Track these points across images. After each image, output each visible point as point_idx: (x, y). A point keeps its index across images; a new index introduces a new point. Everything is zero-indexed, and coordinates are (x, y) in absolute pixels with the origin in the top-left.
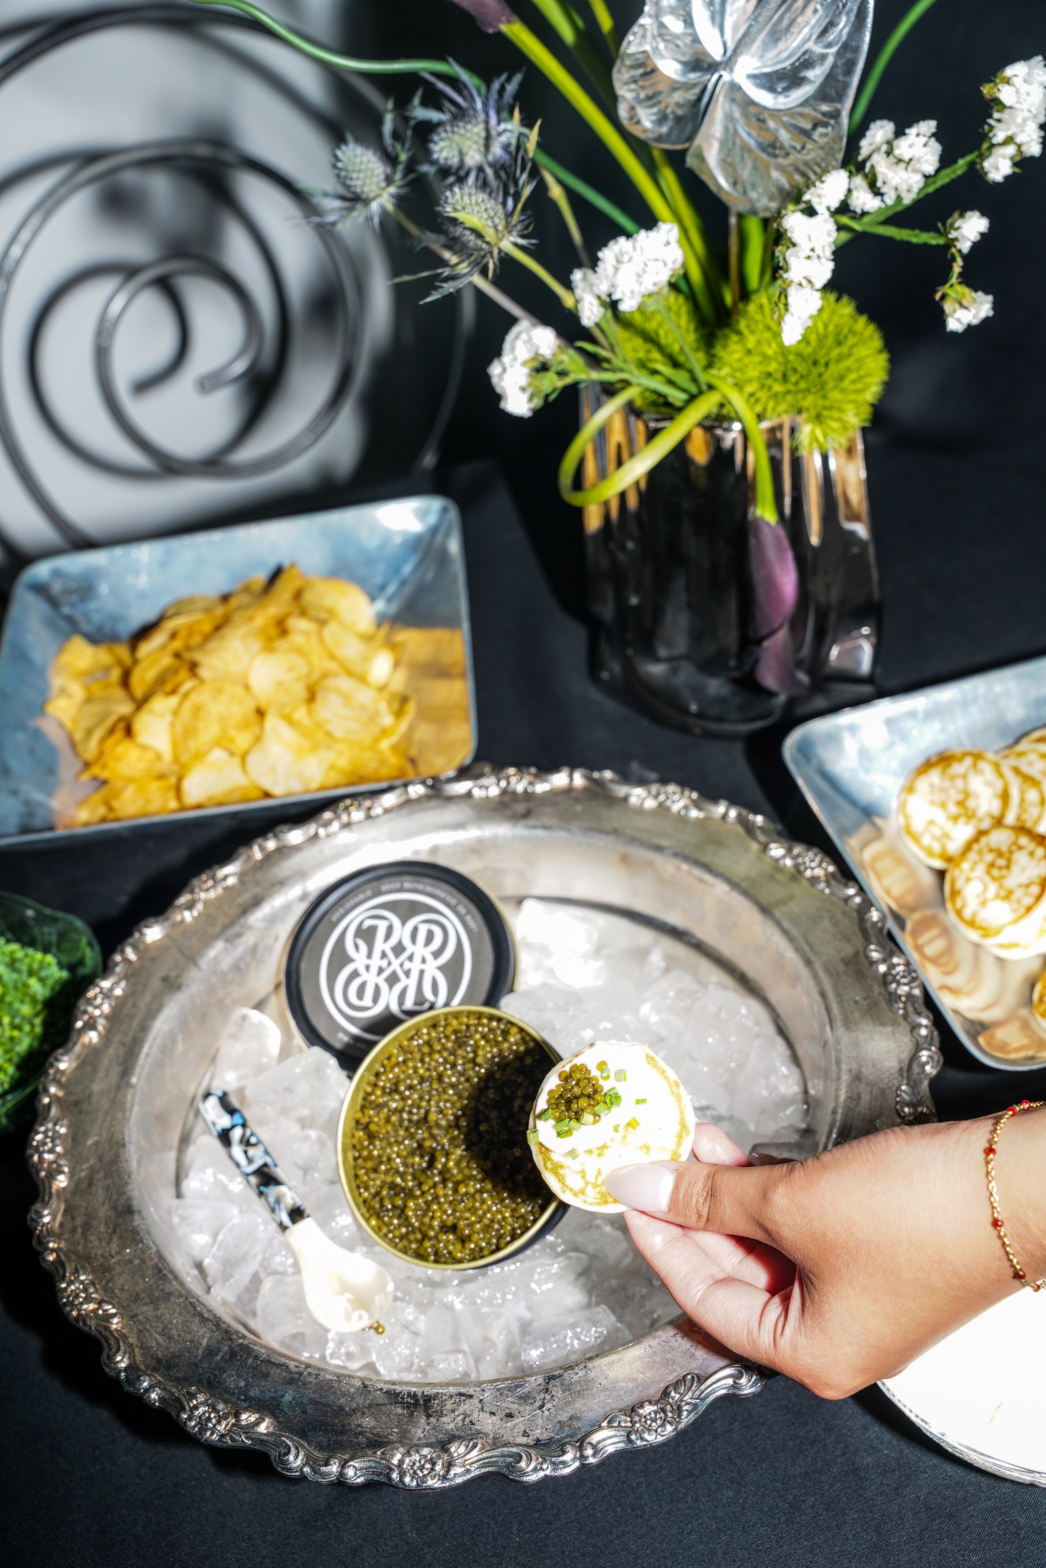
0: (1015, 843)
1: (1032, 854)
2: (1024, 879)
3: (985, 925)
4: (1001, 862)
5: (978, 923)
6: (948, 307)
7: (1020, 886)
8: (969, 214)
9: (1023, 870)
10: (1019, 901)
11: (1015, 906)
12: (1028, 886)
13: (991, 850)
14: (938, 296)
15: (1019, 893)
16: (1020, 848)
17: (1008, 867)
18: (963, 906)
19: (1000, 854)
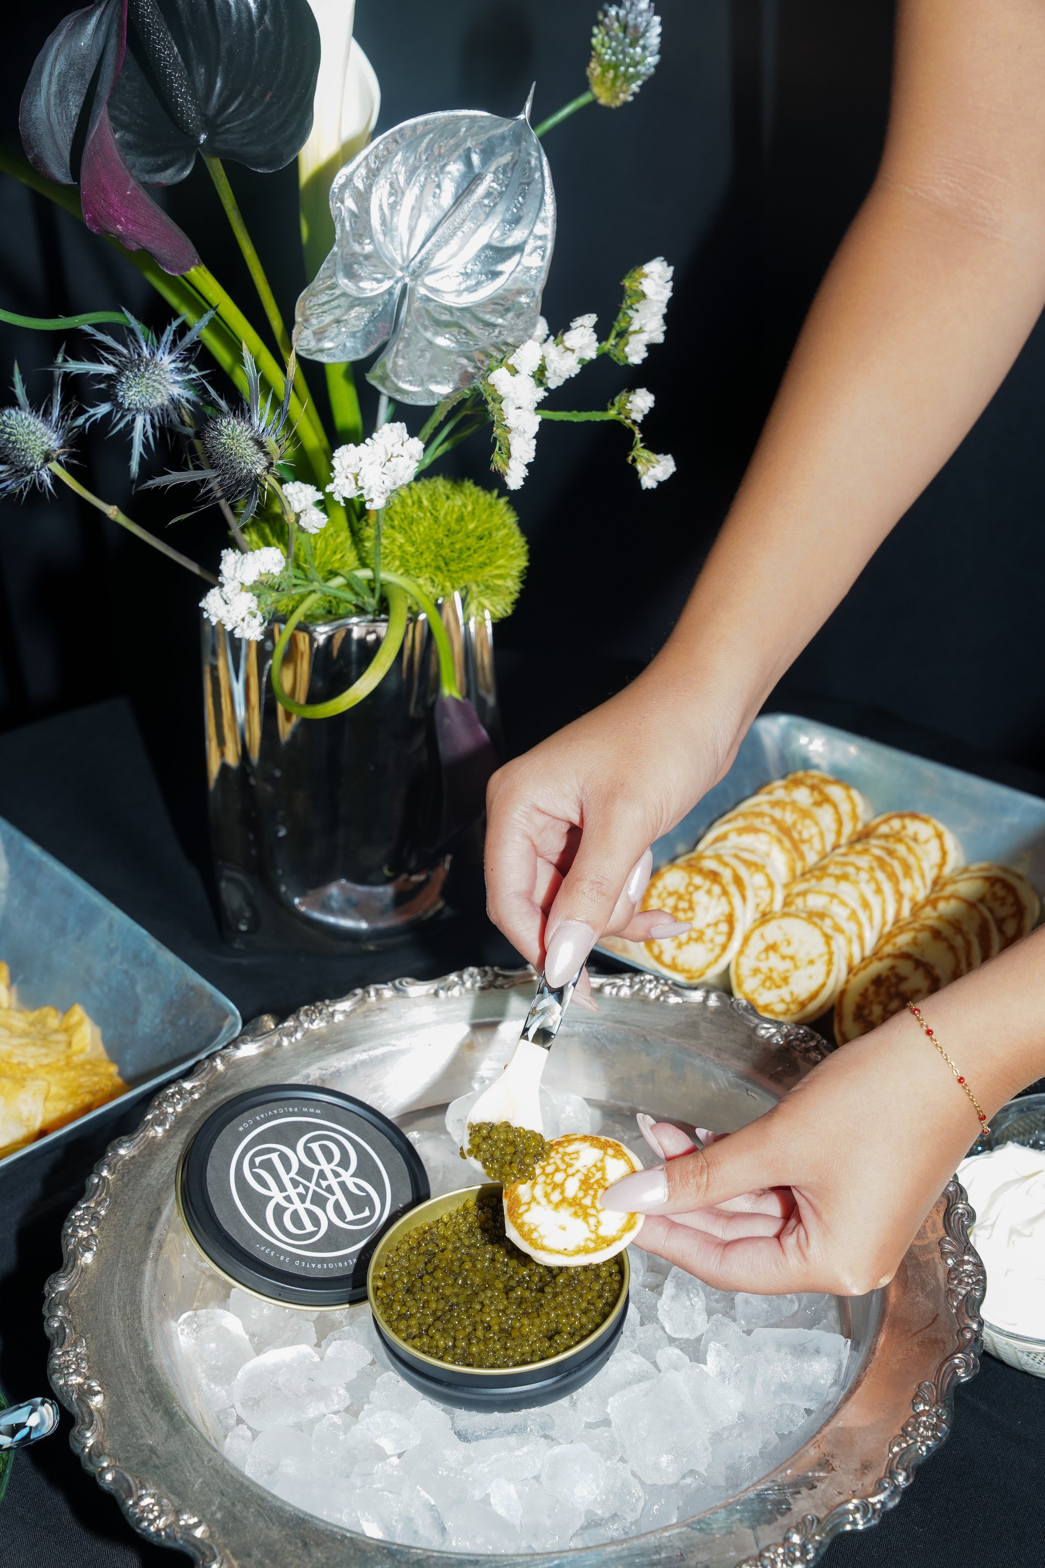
0: (689, 884)
1: (709, 892)
2: (710, 918)
3: (686, 967)
4: (683, 905)
5: (680, 968)
6: (639, 467)
7: (708, 926)
8: (638, 391)
9: (707, 909)
10: (712, 941)
11: (710, 945)
12: (716, 924)
13: (670, 894)
14: (630, 458)
15: (709, 933)
16: (697, 888)
17: (691, 908)
18: (661, 953)
19: (680, 898)
